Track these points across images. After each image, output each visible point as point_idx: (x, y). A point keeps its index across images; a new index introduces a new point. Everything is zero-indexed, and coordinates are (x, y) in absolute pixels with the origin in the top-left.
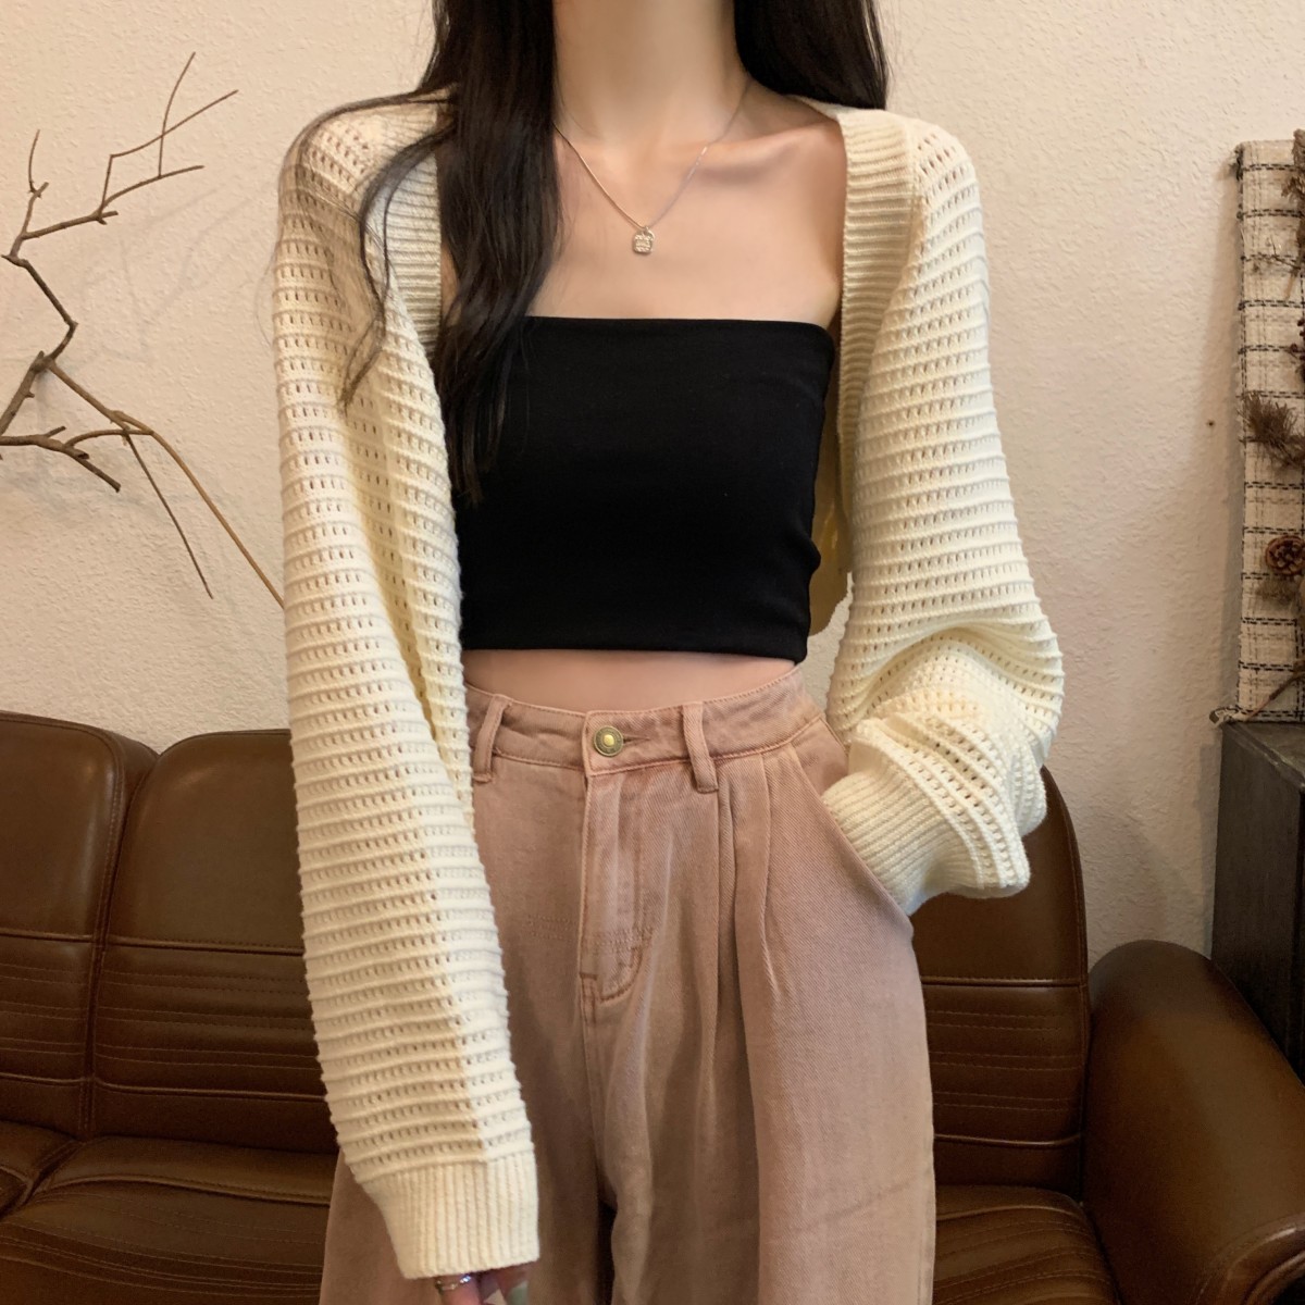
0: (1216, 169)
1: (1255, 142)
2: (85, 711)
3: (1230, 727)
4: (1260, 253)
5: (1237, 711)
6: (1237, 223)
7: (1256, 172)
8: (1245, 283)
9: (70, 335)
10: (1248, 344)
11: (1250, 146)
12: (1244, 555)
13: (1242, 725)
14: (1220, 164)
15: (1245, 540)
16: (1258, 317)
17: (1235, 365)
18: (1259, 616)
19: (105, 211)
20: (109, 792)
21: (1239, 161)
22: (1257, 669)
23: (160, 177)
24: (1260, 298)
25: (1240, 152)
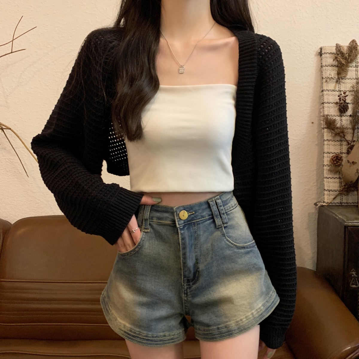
1: (325, 46)
3: (322, 207)
4: (328, 77)
5: (324, 203)
7: (326, 55)
8: (323, 85)
10: (324, 101)
12: (324, 160)
14: (316, 52)
15: (324, 155)
16: (327, 94)
18: (329, 177)
21: (321, 51)
22: (329, 191)
23: (12, 52)
24: (327, 89)
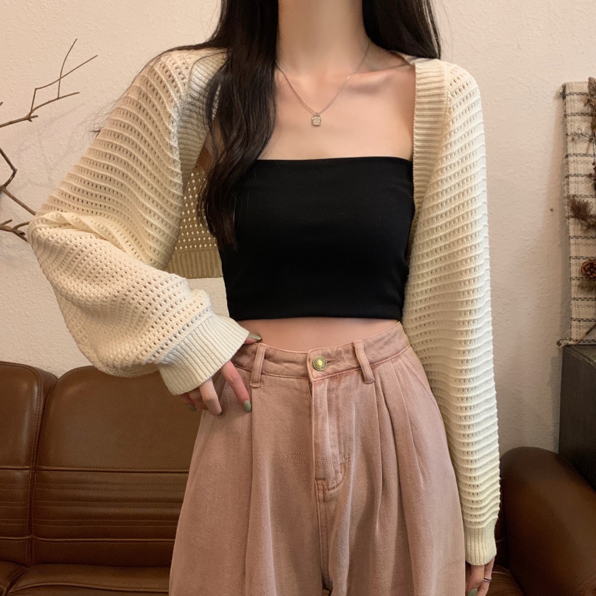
0: (554, 95)
1: (571, 83)
2: (21, 358)
3: (568, 348)
4: (575, 133)
5: (570, 340)
6: (563, 120)
7: (572, 96)
8: (568, 146)
9: (13, 175)
10: (570, 173)
11: (569, 85)
12: (571, 269)
13: (573, 347)
14: (555, 92)
15: (571, 262)
16: (574, 161)
17: (563, 183)
18: (580, 297)
19: (32, 115)
20: (36, 395)
21: (564, 91)
22: (580, 321)
23: (58, 98)
24: (575, 152)
25: (564, 87)
